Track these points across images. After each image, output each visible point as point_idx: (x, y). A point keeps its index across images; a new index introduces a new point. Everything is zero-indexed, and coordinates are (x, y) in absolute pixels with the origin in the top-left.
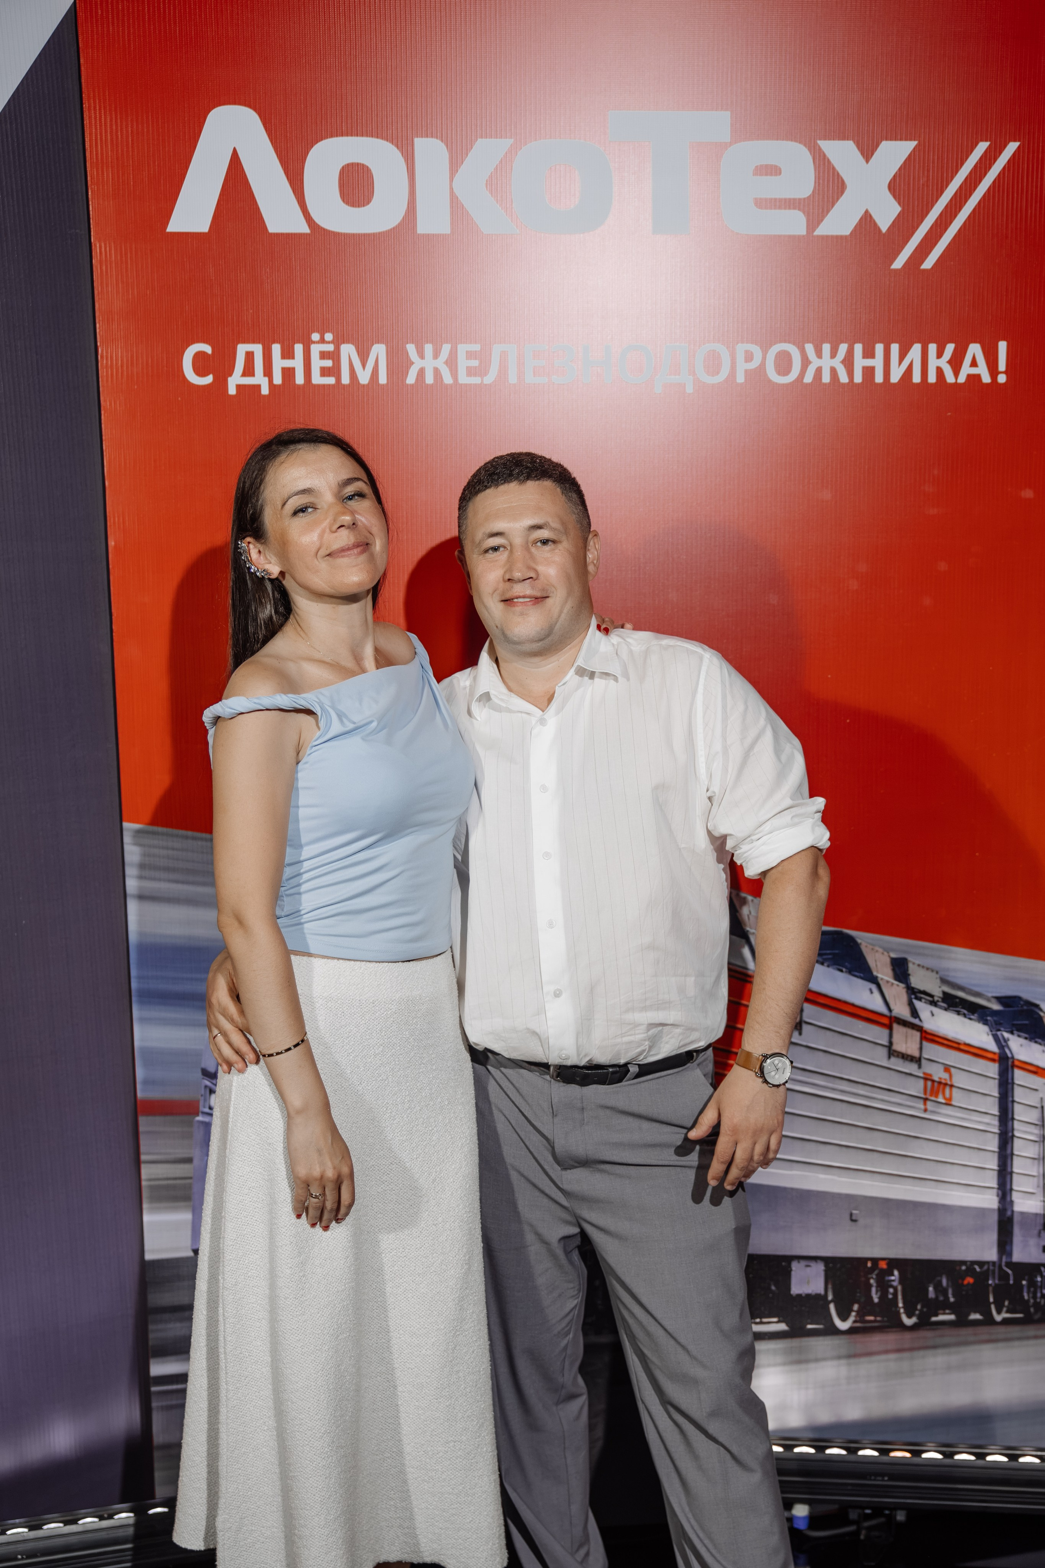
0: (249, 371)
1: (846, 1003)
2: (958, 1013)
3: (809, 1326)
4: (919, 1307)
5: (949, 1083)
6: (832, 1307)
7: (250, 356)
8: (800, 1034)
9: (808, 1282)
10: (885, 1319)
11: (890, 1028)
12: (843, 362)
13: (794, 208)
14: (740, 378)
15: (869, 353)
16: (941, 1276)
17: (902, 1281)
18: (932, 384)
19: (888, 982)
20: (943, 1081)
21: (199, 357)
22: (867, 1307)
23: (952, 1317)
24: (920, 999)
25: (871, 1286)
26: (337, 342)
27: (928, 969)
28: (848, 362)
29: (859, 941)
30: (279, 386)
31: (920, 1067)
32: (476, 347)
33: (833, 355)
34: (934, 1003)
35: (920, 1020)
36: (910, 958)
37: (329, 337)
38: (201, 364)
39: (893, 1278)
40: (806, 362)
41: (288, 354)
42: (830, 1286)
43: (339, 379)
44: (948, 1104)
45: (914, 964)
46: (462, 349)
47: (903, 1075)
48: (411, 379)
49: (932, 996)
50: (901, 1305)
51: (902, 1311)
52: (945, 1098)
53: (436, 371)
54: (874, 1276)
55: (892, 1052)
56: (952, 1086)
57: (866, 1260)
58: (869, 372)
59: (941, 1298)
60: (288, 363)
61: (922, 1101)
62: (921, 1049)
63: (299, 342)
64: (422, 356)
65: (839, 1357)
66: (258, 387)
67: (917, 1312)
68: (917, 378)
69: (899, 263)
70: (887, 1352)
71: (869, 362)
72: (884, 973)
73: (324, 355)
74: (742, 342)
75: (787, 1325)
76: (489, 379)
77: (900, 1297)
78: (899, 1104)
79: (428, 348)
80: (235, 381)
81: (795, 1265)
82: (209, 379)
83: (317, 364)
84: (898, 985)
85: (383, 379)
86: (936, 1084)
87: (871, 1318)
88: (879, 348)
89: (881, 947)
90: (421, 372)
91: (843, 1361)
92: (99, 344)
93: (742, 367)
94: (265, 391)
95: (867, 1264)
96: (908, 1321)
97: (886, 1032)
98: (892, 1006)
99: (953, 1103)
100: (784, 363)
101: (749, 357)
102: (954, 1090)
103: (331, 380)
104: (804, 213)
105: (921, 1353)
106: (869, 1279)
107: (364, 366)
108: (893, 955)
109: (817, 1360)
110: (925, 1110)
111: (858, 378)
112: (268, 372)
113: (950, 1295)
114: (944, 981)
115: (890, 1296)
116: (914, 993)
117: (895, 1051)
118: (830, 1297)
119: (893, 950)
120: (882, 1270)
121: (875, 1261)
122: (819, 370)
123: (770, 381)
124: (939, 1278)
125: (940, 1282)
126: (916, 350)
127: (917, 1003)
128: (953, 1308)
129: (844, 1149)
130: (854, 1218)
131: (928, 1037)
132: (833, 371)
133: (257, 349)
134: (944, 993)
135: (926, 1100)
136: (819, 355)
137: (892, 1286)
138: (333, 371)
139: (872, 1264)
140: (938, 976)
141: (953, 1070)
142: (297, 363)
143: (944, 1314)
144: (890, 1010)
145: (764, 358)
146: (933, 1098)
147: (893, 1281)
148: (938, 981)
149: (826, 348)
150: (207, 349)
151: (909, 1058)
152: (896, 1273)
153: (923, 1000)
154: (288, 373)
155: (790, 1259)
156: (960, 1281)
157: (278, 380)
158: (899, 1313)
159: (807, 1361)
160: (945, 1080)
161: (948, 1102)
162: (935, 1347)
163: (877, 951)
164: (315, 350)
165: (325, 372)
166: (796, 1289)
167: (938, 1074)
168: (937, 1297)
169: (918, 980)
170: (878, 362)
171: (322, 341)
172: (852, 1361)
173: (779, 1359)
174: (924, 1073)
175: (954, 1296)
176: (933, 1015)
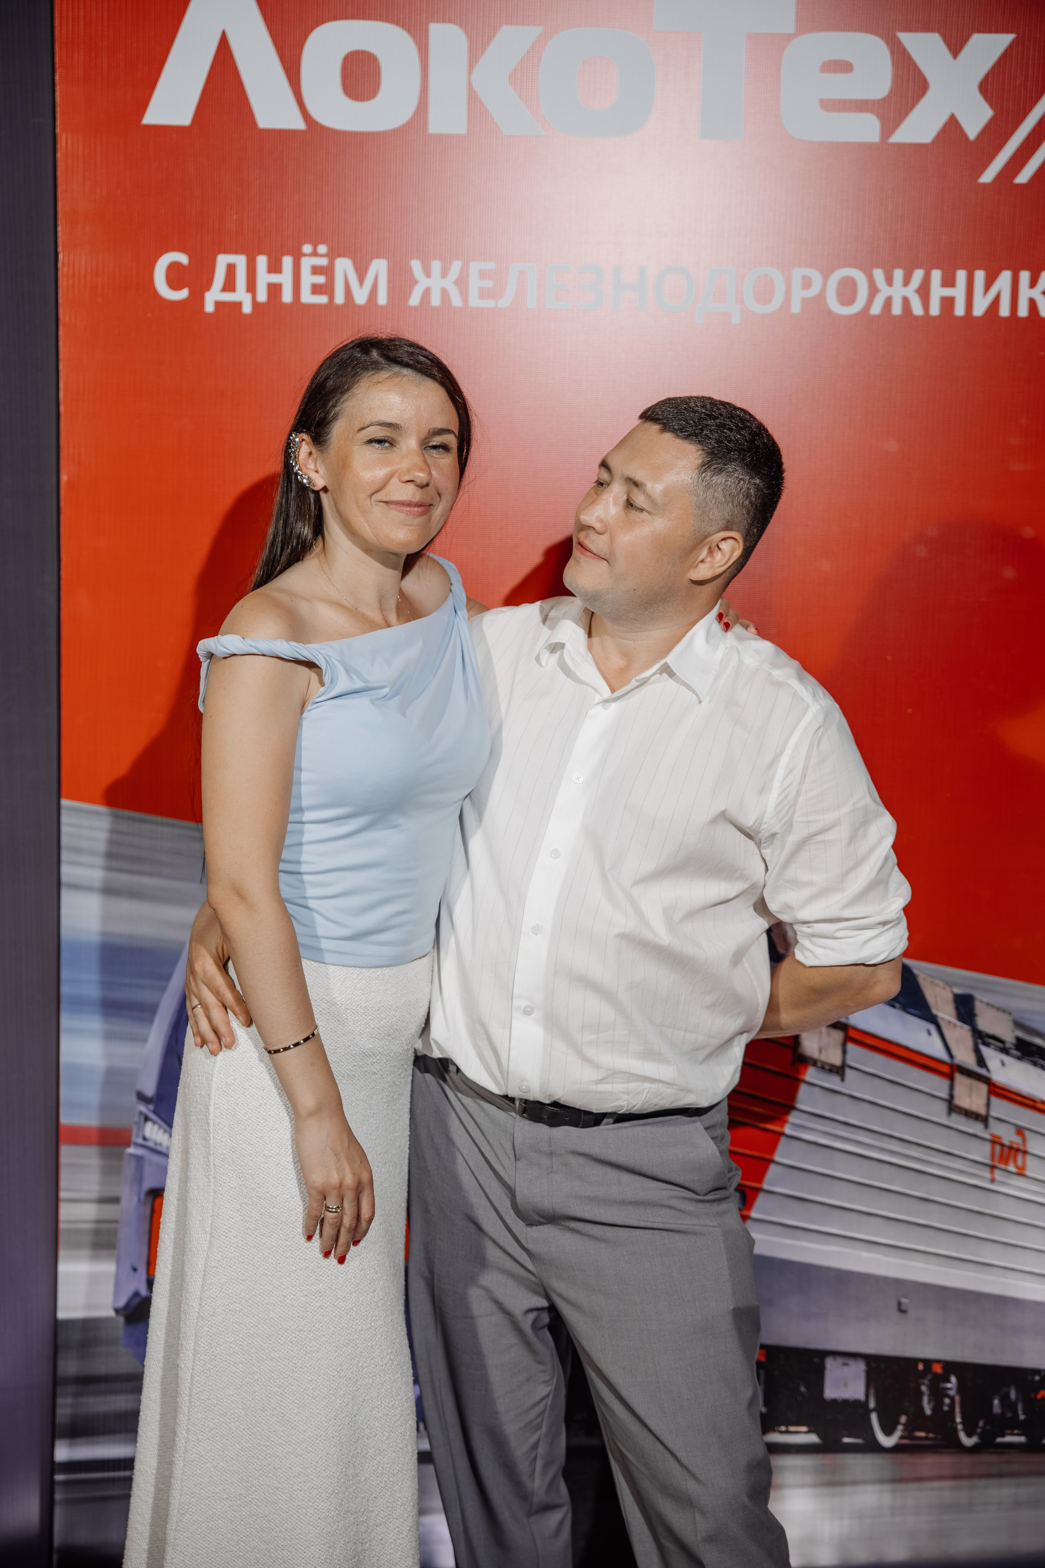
0: (229, 285)
1: (898, 1045)
2: (1035, 1064)
3: (846, 1440)
4: (981, 1424)
5: (1022, 1148)
6: (874, 1417)
7: (231, 269)
8: (843, 1080)
9: (846, 1385)
10: (939, 1437)
11: (951, 1078)
12: (918, 291)
13: (867, 111)
14: (796, 308)
15: (949, 281)
16: (1009, 1387)
17: (961, 1389)
18: (1023, 319)
19: (949, 1022)
20: (1015, 1146)
21: (173, 267)
22: (917, 1421)
23: (1022, 1439)
24: (987, 1045)
25: (921, 1394)
26: (332, 255)
27: (998, 1009)
28: (924, 292)
29: (916, 971)
30: (263, 304)
31: (986, 1126)
32: (490, 266)
33: (906, 282)
34: (1005, 1051)
35: (988, 1070)
36: (977, 995)
37: (322, 249)
38: (176, 276)
39: (949, 1385)
40: (873, 290)
41: (275, 267)
42: (872, 1392)
43: (332, 298)
44: (1021, 1173)
45: (982, 1002)
46: (475, 267)
47: (966, 1137)
48: (414, 300)
49: (1002, 1042)
50: (958, 1419)
51: (960, 1427)
52: (1017, 1167)
53: (444, 292)
54: (926, 1381)
55: (952, 1108)
56: (1025, 1152)
57: (916, 1361)
58: (948, 303)
59: (1009, 1415)
60: (275, 278)
61: (988, 1169)
62: (988, 1105)
63: (288, 254)
64: (428, 274)
65: (881, 1481)
66: (238, 305)
67: (979, 1430)
68: (1004, 311)
69: (988, 176)
70: (940, 1478)
71: (948, 292)
72: (945, 1011)
73: (316, 270)
74: (800, 266)
75: (819, 1437)
76: (504, 303)
77: (958, 1410)
78: (960, 1172)
79: (436, 265)
80: (213, 297)
81: (830, 1363)
82: (183, 294)
83: (308, 279)
84: (961, 1027)
85: (382, 299)
86: (1006, 1150)
87: (922, 1434)
88: (961, 276)
89: (942, 980)
90: (427, 293)
91: (887, 1487)
92: (60, 249)
93: (798, 295)
94: (247, 309)
95: (917, 1366)
96: (967, 1441)
97: (945, 1083)
98: (955, 1051)
99: (1028, 1173)
100: (847, 291)
101: (807, 283)
102: (1029, 1159)
103: (323, 299)
104: (878, 115)
105: (983, 1482)
106: (918, 1386)
107: (361, 281)
108: (958, 991)
109: (854, 1483)
110: (993, 1181)
111: (935, 310)
112: (251, 287)
113: (1020, 1412)
114: (1018, 1024)
115: (946, 1408)
116: (981, 1038)
117: (957, 1107)
118: (872, 1404)
119: (956, 985)
120: (936, 1375)
121: (928, 1363)
122: (888, 301)
123: (830, 313)
124: (1006, 1389)
125: (1008, 1394)
126: (1005, 279)
127: (984, 1050)
128: (1022, 1427)
129: (892, 1223)
130: (903, 1308)
131: (997, 1091)
132: (906, 301)
133: (240, 261)
134: (1018, 1039)
135: (993, 1168)
136: (889, 281)
137: (948, 1396)
138: (326, 289)
139: (924, 1367)
140: (1010, 1018)
141: (1027, 1134)
142: (285, 278)
143: (1012, 1434)
144: (951, 1056)
145: (825, 285)
146: (1002, 1166)
147: (950, 1389)
148: (1011, 1024)
149: (898, 274)
150: (183, 258)
151: (974, 1116)
152: (953, 1379)
153: (993, 1047)
154: (274, 290)
155: (823, 1354)
156: (1032, 1395)
157: (262, 296)
158: (955, 1431)
159: (842, 1484)
160: (1018, 1144)
161: (1021, 1171)
162: (1000, 1476)
163: (937, 985)
164: (307, 263)
165: (316, 289)
166: (830, 1393)
167: (1008, 1136)
168: (1003, 1413)
169: (987, 1022)
170: (958, 292)
171: (315, 254)
172: (899, 1486)
173: (808, 1479)
174: (992, 1135)
175: (1025, 1413)
176: (1003, 1064)
